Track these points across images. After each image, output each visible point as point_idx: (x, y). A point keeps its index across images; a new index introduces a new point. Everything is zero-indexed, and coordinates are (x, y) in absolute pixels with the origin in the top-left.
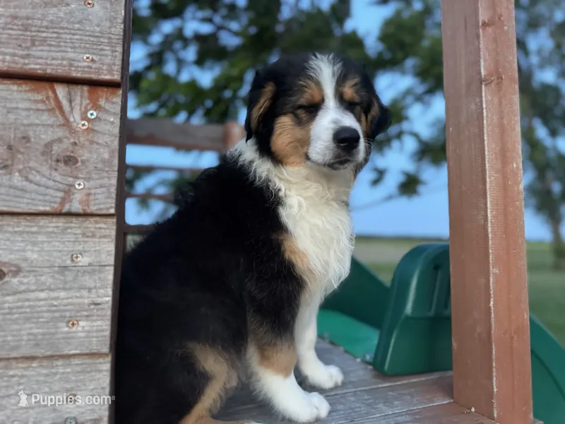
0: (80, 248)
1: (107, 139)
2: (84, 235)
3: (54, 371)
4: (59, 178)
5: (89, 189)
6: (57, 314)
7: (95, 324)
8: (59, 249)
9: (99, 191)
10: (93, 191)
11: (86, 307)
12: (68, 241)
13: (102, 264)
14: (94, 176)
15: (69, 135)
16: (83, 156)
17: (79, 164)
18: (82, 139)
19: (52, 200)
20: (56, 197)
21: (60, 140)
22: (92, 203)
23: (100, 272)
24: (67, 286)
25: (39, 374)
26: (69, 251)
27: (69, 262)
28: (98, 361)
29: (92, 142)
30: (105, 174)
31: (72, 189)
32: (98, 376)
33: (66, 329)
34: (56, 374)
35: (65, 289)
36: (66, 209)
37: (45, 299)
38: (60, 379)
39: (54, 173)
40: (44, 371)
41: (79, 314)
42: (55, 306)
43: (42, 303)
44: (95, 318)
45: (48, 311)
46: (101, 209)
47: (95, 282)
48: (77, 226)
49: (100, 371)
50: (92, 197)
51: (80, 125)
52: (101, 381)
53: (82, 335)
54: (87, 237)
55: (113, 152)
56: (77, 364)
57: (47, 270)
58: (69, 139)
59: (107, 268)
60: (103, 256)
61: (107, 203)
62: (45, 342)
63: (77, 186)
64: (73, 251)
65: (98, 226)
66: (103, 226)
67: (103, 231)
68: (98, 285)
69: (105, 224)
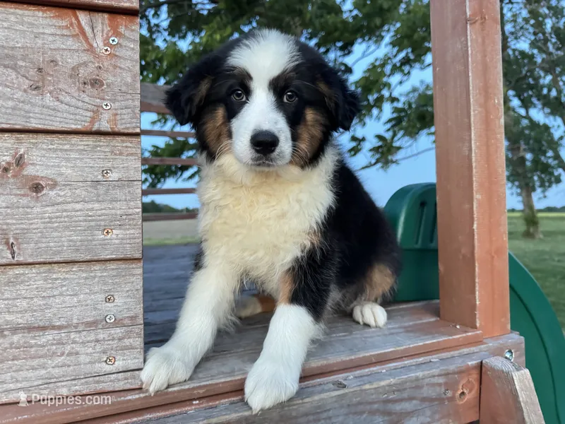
0: (109, 165)
1: (128, 64)
2: (112, 152)
3: (92, 274)
4: (87, 99)
5: (116, 110)
6: (93, 224)
7: (128, 232)
8: (91, 165)
9: (124, 111)
10: (119, 112)
11: (119, 217)
12: (99, 158)
13: (131, 179)
14: (119, 98)
15: (93, 60)
16: (107, 79)
17: (105, 86)
18: (105, 64)
19: (83, 119)
20: (86, 116)
21: (85, 64)
22: (119, 122)
23: (128, 186)
24: (100, 199)
25: (79, 278)
26: (100, 167)
27: (100, 177)
28: (131, 266)
29: (115, 67)
30: (129, 97)
31: (101, 109)
32: (134, 279)
33: (103, 236)
34: (95, 277)
35: (99, 201)
36: (96, 127)
37: (81, 210)
38: (99, 282)
39: (83, 95)
40: (84, 275)
41: (112, 224)
42: (91, 216)
43: (79, 213)
44: (128, 227)
45: (85, 221)
46: (128, 128)
47: (126, 196)
48: (105, 144)
49: (134, 275)
50: (118, 117)
51: (104, 51)
52: (135, 284)
53: (117, 241)
54: (115, 154)
55: (134, 76)
56: (113, 269)
57: (81, 184)
58: (93, 63)
59: (135, 183)
60: (132, 172)
61: (132, 123)
62: (83, 247)
63: (104, 107)
64: (103, 167)
65: (124, 145)
66: (129, 145)
67: (129, 149)
68: (128, 198)
69: (131, 143)
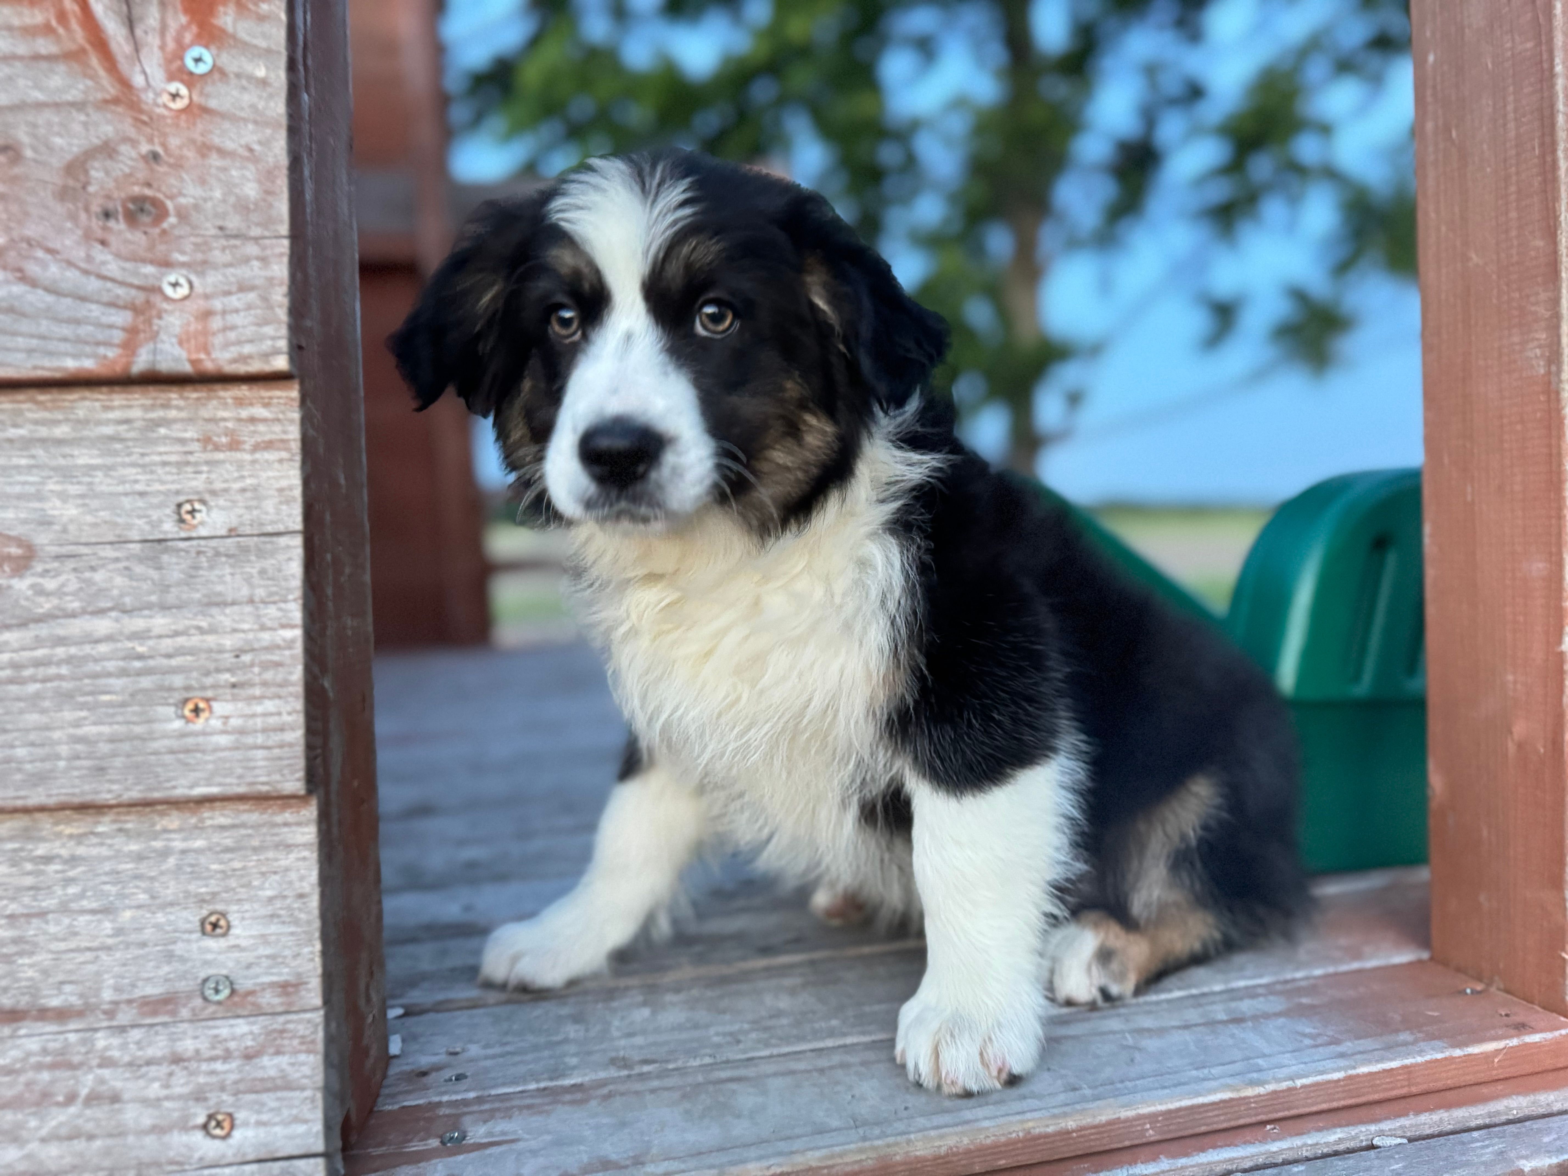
0: (198, 483)
1: (250, 135)
2: (206, 441)
3: (158, 844)
4: (113, 268)
5: (207, 297)
6: (146, 682)
7: (259, 709)
8: (139, 487)
9: (234, 301)
10: (217, 304)
11: (228, 659)
12: (165, 464)
13: (269, 529)
14: (217, 256)
15: (132, 132)
16: (181, 194)
17: (172, 220)
18: (174, 142)
19: (100, 336)
20: (111, 326)
21: (107, 150)
22: (218, 340)
23: (261, 554)
24: (171, 598)
25: (118, 856)
26: (166, 493)
27: (169, 527)
28: (279, 819)
29: (205, 149)
30: (252, 249)
31: (156, 299)
32: (287, 860)
33: (178, 724)
34: (165, 853)
35: (164, 608)
36: (141, 363)
37: (109, 638)
38: (179, 868)
39: (100, 254)
40: (134, 847)
41: (209, 681)
42: (140, 657)
43: (103, 648)
44: (257, 691)
45: (123, 673)
46: (244, 359)
47: (252, 586)
48: (183, 414)
49: (289, 847)
50: (216, 323)
51: (165, 98)
52: (293, 876)
53: (223, 740)
54: (217, 448)
55: (270, 174)
56: (223, 828)
57: (109, 552)
58: (134, 143)
59: (283, 541)
60: (269, 505)
61: (262, 338)
62: (118, 762)
63: (169, 291)
64: (178, 493)
65: (244, 413)
66: (260, 412)
67: (261, 428)
68: (260, 593)
69: (266, 405)
